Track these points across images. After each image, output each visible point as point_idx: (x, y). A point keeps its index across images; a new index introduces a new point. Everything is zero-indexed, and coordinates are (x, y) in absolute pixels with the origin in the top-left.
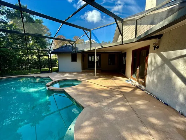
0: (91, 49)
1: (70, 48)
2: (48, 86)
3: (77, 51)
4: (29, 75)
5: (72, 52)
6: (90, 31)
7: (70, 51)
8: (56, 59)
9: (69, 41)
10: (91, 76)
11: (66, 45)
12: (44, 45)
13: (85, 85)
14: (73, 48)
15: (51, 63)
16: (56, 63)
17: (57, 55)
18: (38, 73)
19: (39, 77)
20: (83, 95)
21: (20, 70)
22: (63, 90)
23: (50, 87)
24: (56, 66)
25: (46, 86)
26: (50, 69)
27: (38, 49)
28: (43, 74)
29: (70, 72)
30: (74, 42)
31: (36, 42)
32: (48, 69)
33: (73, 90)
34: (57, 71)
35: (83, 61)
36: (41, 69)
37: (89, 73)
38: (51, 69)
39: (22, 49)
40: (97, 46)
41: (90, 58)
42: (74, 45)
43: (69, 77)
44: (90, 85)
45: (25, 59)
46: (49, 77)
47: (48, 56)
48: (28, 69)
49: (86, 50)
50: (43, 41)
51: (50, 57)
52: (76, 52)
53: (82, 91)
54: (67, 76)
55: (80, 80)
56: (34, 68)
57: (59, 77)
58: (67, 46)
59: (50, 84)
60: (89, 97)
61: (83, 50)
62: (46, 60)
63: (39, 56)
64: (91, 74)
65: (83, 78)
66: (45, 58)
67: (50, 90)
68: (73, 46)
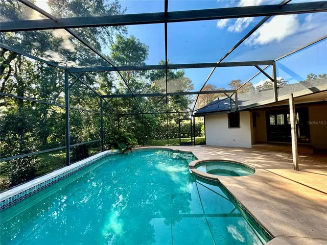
0: (277, 99)
1: (226, 103)
2: (191, 167)
3: (241, 107)
4: (167, 147)
5: (229, 110)
6: (272, 63)
7: (225, 109)
8: (200, 123)
9: (225, 92)
10: (280, 160)
11: (217, 99)
12: (184, 104)
13: (265, 180)
14: (231, 103)
15: (194, 130)
16: (200, 131)
17: (203, 117)
18: (177, 145)
19: (178, 151)
20: (265, 202)
21: (157, 139)
22: (217, 179)
23: (194, 170)
24: (200, 135)
25: (189, 166)
26: (192, 139)
27: (177, 112)
28: (183, 147)
29: (226, 148)
30: (235, 91)
31: (176, 102)
32: (190, 140)
33: (236, 184)
34: (203, 143)
35: (254, 125)
36: (180, 139)
37: (273, 153)
38: (194, 139)
39: (161, 113)
40: (297, 91)
41: (272, 119)
42: (233, 97)
43: (227, 157)
44: (282, 183)
45: (163, 125)
46: (191, 153)
47: (191, 119)
48: (165, 139)
49: (262, 102)
50: (183, 100)
51: (193, 121)
52: (239, 109)
53: (261, 193)
54: (221, 155)
55: (252, 165)
56: (172, 138)
57: (208, 155)
58: (219, 101)
59: (194, 165)
60: (285, 214)
61: (256, 104)
62: (186, 125)
63: (179, 121)
64: (279, 155)
65: (258, 163)
66: (184, 123)
67: (194, 174)
68: (231, 100)
